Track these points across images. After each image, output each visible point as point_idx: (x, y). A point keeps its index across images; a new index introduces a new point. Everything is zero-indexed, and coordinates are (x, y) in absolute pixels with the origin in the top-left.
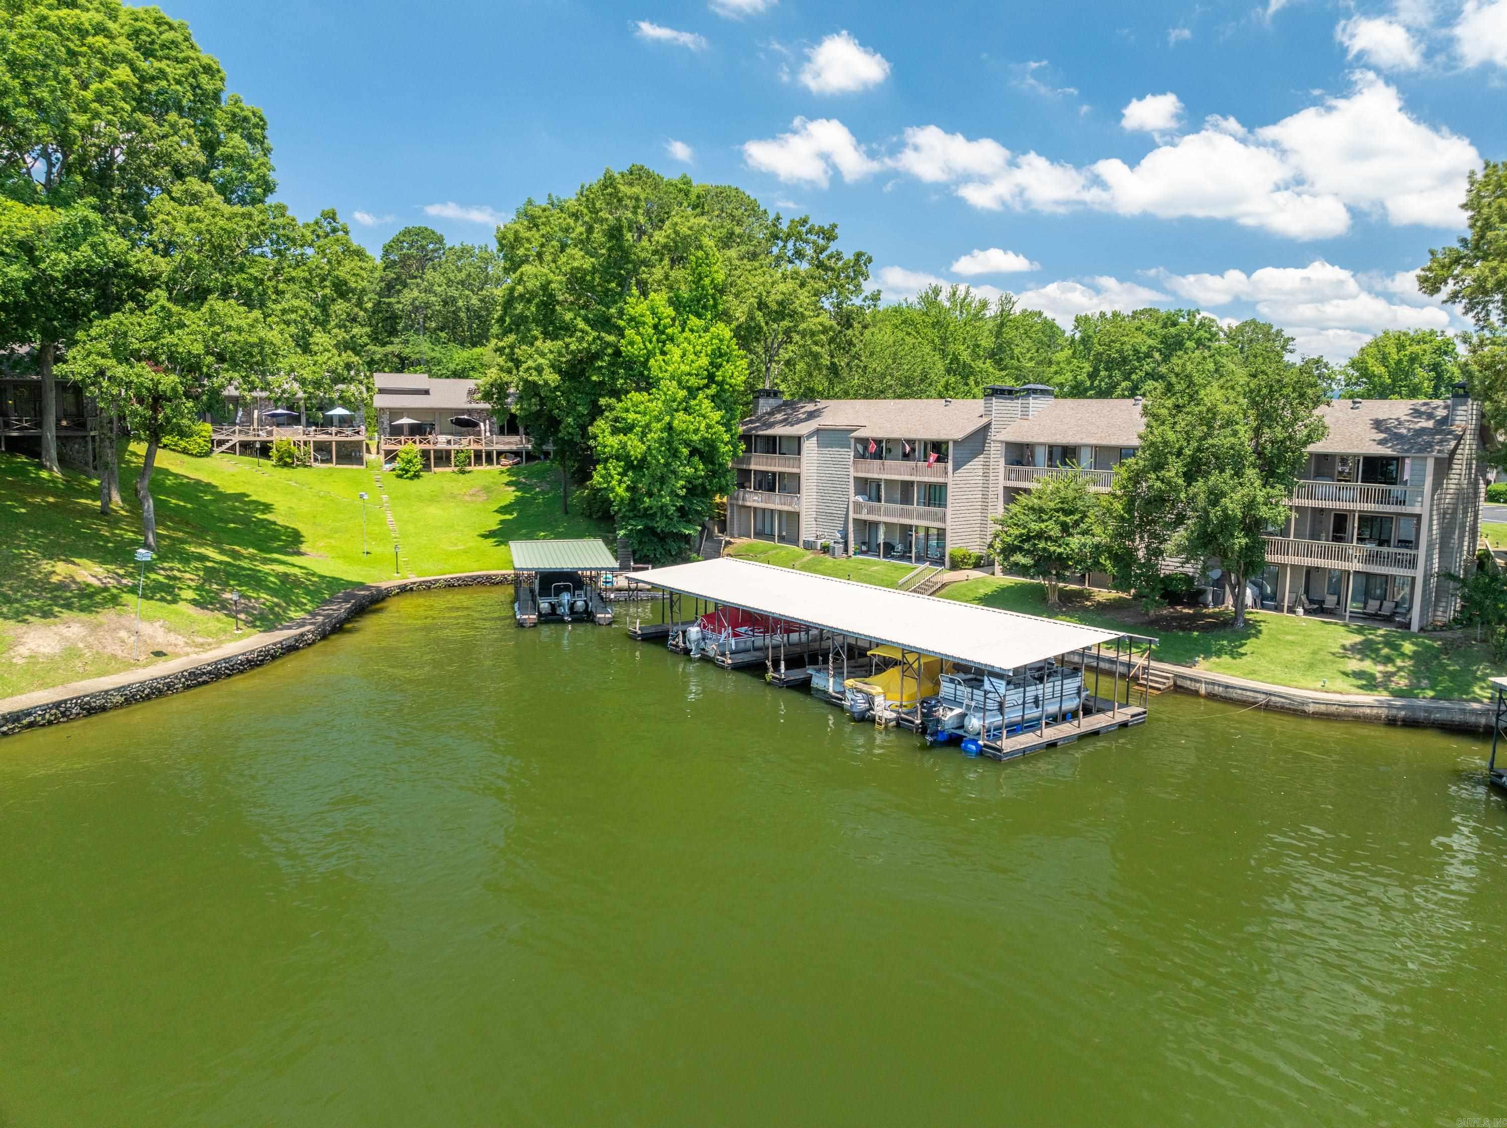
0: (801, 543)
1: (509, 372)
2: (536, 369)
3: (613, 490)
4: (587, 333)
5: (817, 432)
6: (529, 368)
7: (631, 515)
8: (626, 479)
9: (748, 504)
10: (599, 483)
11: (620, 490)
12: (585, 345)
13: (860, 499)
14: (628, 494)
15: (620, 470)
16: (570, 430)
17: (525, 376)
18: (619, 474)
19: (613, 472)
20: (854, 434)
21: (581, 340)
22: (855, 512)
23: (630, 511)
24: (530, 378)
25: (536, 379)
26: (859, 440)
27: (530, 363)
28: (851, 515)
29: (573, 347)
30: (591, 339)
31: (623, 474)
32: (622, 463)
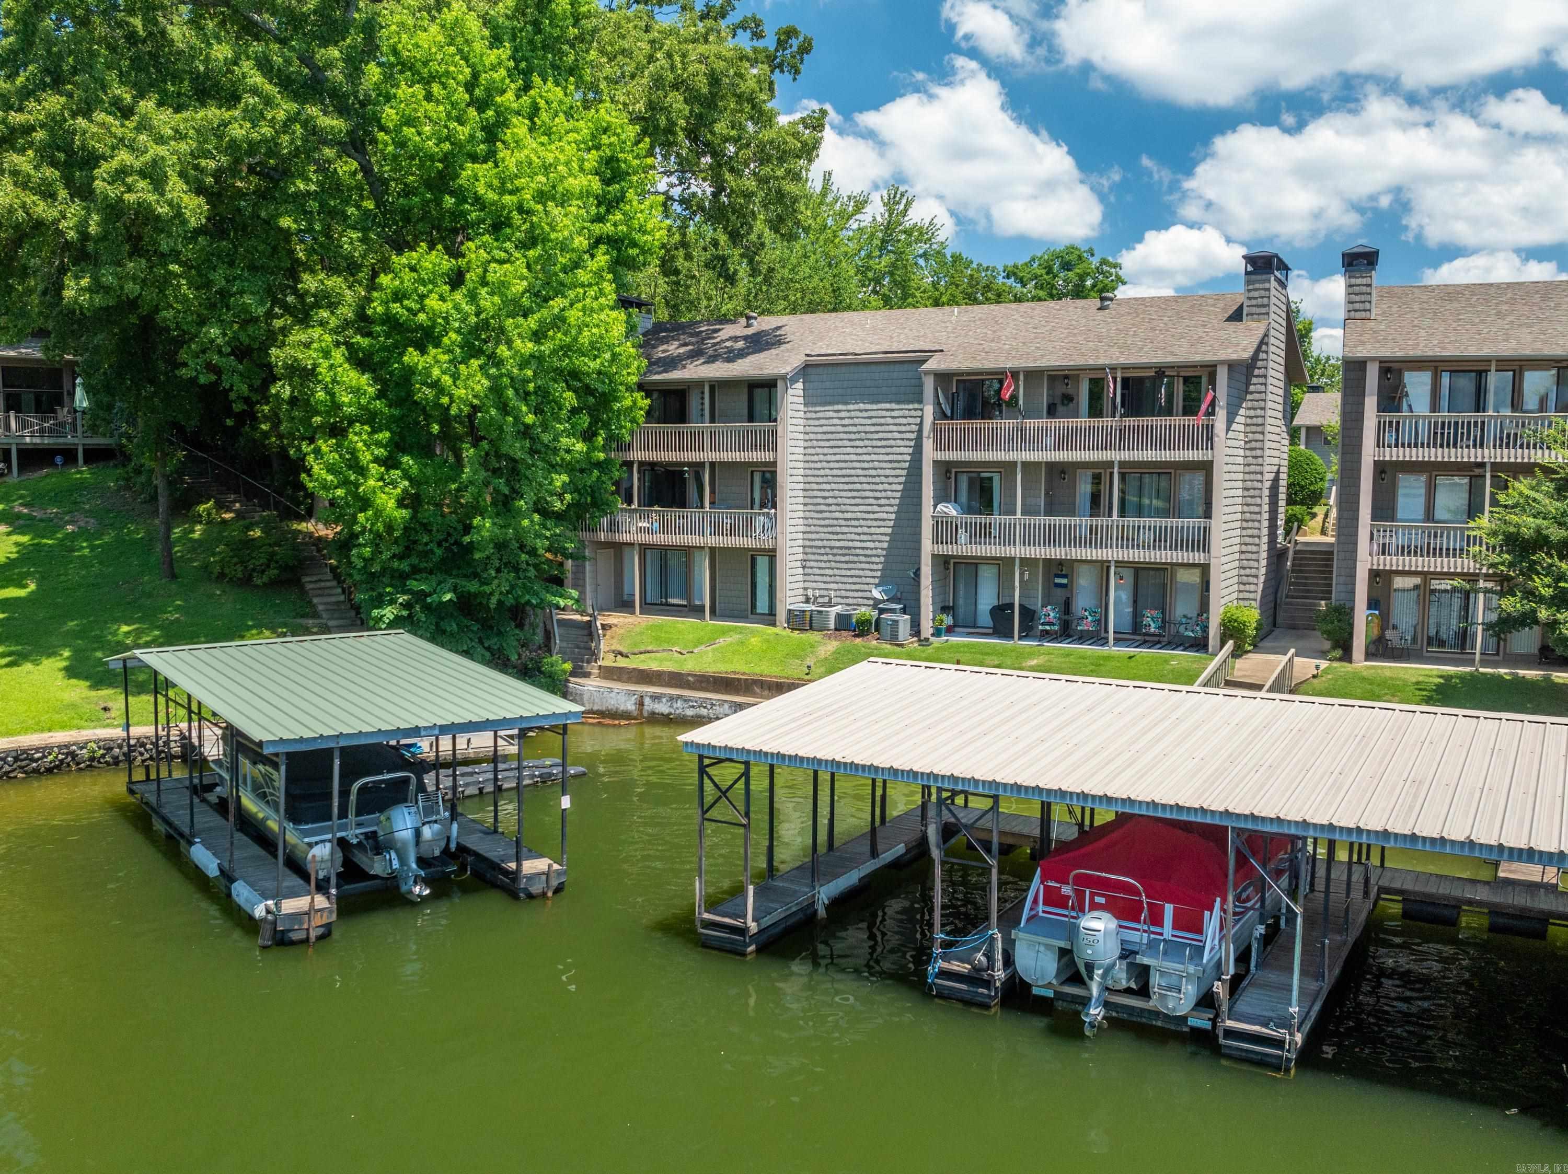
0: (781, 616)
1: (49, 195)
2: (143, 174)
3: (365, 503)
4: (268, 101)
5: (808, 370)
6: (121, 173)
7: (404, 566)
8: (396, 474)
9: (626, 538)
10: (325, 487)
11: (387, 501)
12: (267, 131)
13: (951, 510)
14: (405, 513)
15: (380, 452)
16: (215, 358)
17: (113, 192)
18: (376, 460)
19: (365, 457)
20: (931, 365)
21: (254, 117)
22: (936, 540)
23: (401, 557)
24: (130, 198)
25: (152, 198)
26: (942, 378)
27: (124, 157)
28: (928, 547)
29: (237, 131)
30: (281, 116)
31: (389, 463)
32: (384, 436)
